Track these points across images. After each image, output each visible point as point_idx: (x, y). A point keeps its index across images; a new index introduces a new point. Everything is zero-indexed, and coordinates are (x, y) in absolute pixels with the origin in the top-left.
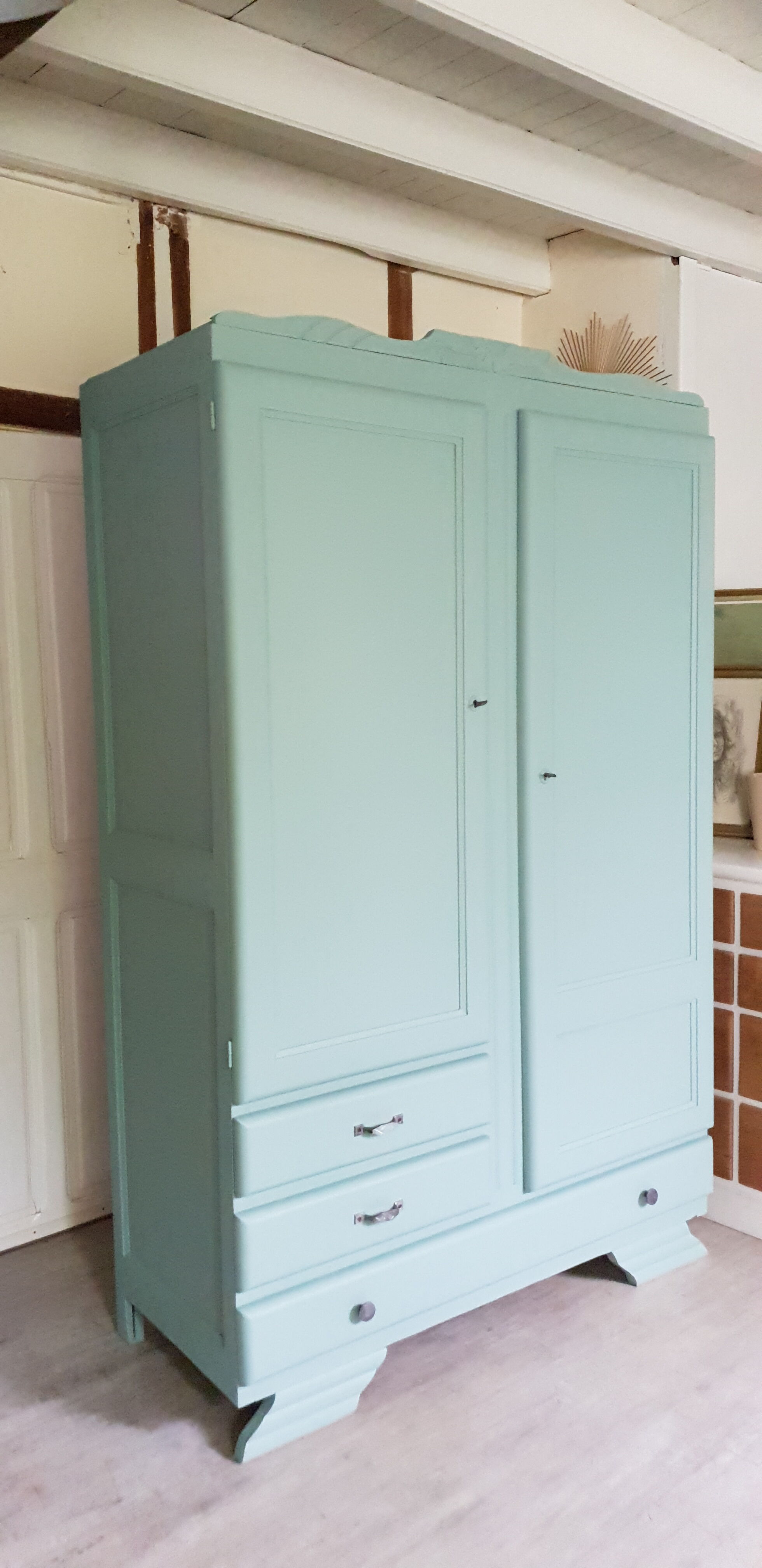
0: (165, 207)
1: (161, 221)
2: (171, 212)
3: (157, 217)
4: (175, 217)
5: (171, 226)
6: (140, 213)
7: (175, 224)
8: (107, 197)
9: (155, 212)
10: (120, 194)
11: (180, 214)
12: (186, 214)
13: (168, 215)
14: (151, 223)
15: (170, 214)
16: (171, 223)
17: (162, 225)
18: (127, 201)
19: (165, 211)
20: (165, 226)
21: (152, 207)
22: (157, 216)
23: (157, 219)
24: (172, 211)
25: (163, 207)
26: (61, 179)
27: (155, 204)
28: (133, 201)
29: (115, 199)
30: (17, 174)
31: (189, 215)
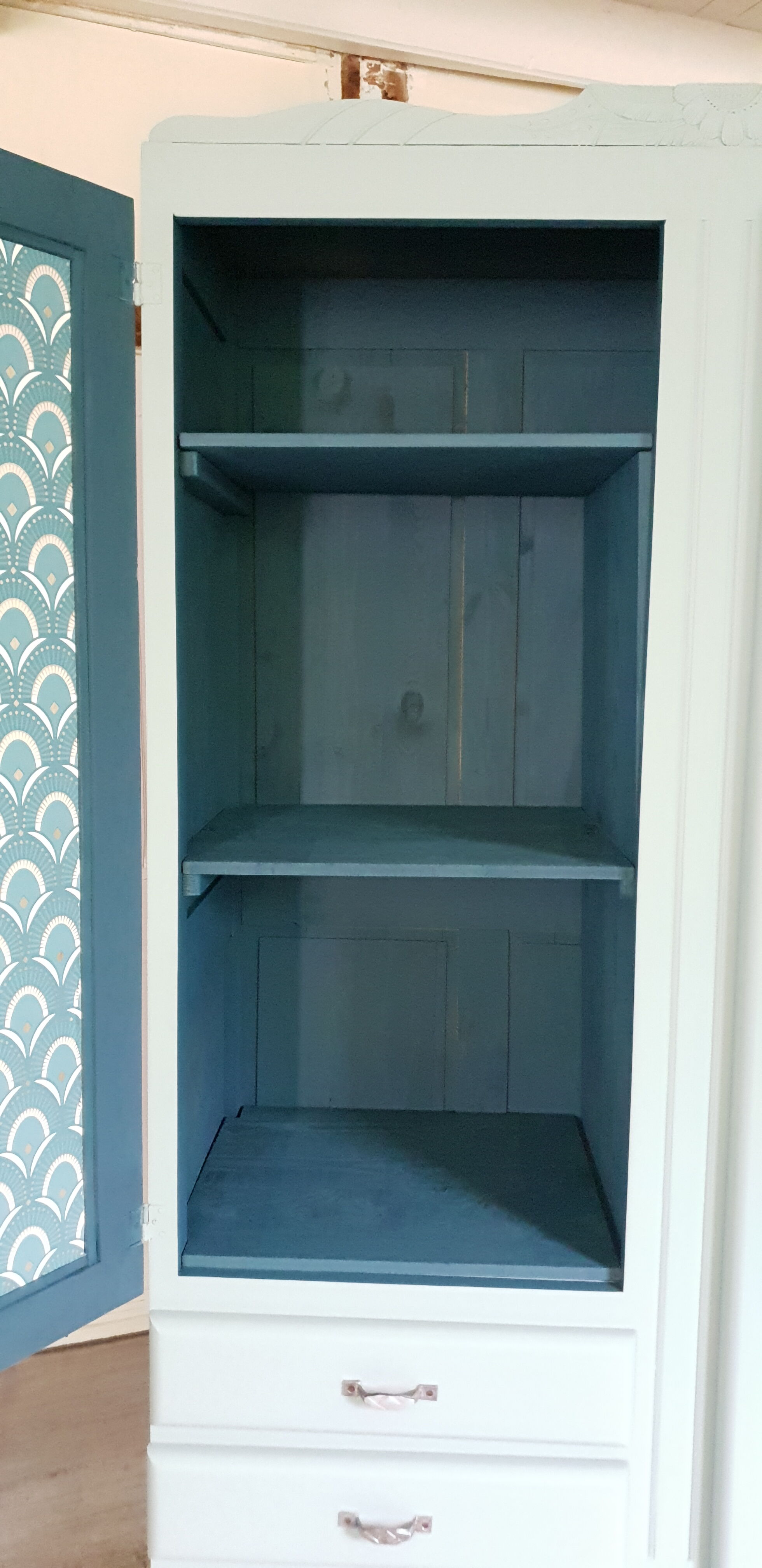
0: (378, 63)
1: (372, 81)
2: (385, 68)
3: (365, 77)
4: (392, 76)
5: (386, 87)
6: (342, 72)
7: (391, 84)
8: (298, 53)
9: (364, 69)
10: (314, 48)
11: (398, 70)
12: (407, 69)
13: (381, 72)
14: (358, 84)
15: (383, 71)
16: (385, 82)
17: (372, 86)
18: (324, 56)
19: (377, 68)
20: (376, 87)
21: (359, 63)
22: (366, 74)
23: (365, 79)
24: (386, 66)
25: (374, 62)
26: (236, 33)
27: (363, 58)
28: (332, 56)
29: (307, 54)
30: (177, 30)
31: (410, 71)
